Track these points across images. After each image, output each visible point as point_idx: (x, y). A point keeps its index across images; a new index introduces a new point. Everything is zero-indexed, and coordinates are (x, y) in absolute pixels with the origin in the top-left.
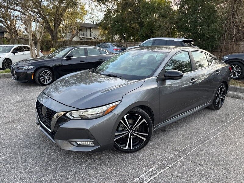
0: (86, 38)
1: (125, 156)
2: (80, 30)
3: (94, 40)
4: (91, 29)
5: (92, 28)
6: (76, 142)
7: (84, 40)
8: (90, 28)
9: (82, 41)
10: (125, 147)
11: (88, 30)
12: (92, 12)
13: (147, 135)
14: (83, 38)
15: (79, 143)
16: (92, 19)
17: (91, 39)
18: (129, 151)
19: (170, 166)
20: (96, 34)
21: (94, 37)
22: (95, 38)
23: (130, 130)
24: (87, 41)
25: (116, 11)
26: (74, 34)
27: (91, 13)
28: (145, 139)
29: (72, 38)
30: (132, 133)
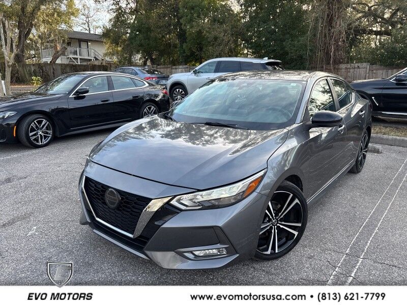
0: (80, 59)
2: (69, 44)
3: (97, 63)
4: (89, 43)
5: (91, 41)
6: (191, 252)
7: (77, 62)
8: (87, 41)
9: (74, 64)
11: (84, 45)
12: (86, 12)
13: (300, 225)
14: (74, 58)
16: (87, 25)
17: (90, 60)
19: (353, 275)
20: (100, 52)
21: (95, 57)
22: (96, 59)
24: (82, 64)
25: (134, 12)
26: (58, 52)
27: (83, 15)
28: (296, 233)
29: (55, 58)
30: (276, 225)
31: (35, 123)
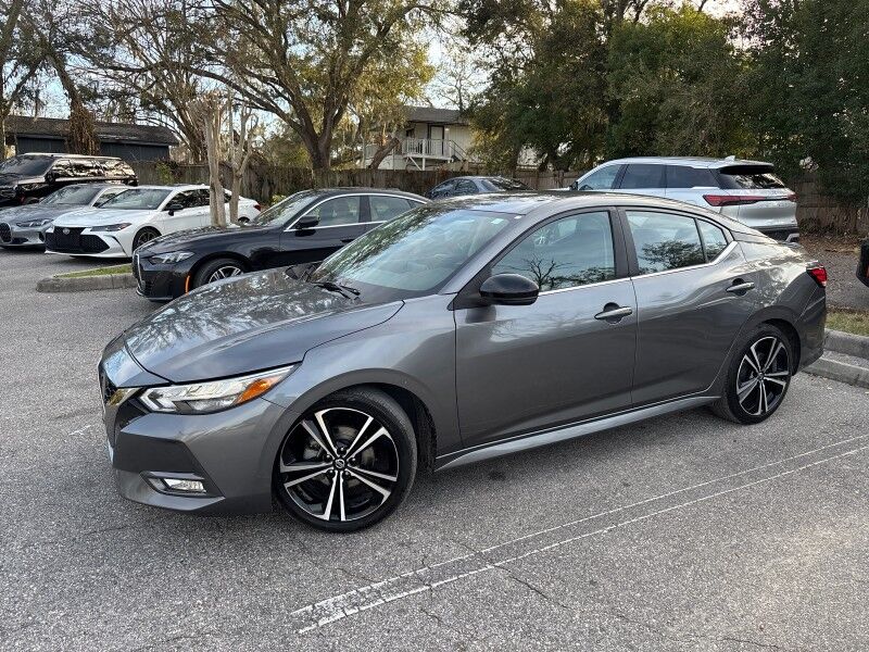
0: (427, 160)
1: (318, 541)
2: (410, 133)
3: (454, 167)
4: (447, 130)
5: (450, 124)
6: (162, 479)
7: (421, 166)
8: (442, 126)
9: (411, 168)
10: (323, 512)
11: (436, 133)
12: (459, 70)
13: (394, 479)
14: (416, 159)
15: (170, 482)
16: (457, 93)
17: (445, 161)
18: (334, 528)
19: (434, 585)
20: (462, 145)
21: (454, 157)
22: (456, 159)
23: (337, 458)
24: (430, 169)
25: (529, 64)
26: (383, 148)
27: (453, 75)
28: (386, 494)
29: (378, 159)
30: (343, 469)
31: (219, 273)
